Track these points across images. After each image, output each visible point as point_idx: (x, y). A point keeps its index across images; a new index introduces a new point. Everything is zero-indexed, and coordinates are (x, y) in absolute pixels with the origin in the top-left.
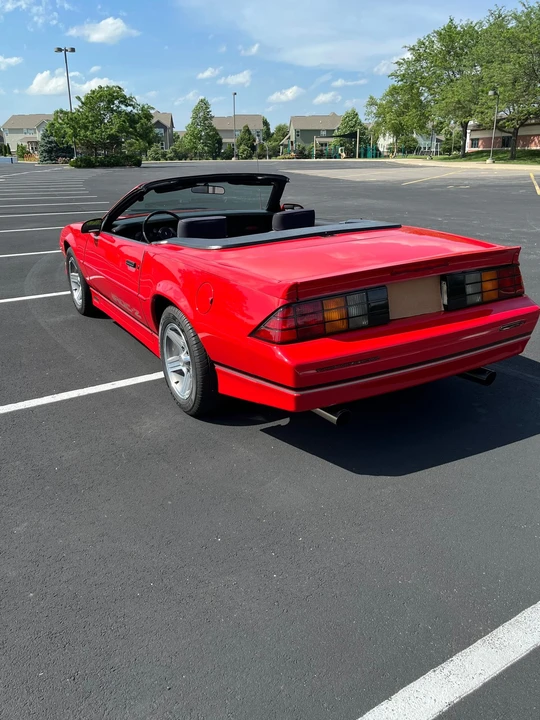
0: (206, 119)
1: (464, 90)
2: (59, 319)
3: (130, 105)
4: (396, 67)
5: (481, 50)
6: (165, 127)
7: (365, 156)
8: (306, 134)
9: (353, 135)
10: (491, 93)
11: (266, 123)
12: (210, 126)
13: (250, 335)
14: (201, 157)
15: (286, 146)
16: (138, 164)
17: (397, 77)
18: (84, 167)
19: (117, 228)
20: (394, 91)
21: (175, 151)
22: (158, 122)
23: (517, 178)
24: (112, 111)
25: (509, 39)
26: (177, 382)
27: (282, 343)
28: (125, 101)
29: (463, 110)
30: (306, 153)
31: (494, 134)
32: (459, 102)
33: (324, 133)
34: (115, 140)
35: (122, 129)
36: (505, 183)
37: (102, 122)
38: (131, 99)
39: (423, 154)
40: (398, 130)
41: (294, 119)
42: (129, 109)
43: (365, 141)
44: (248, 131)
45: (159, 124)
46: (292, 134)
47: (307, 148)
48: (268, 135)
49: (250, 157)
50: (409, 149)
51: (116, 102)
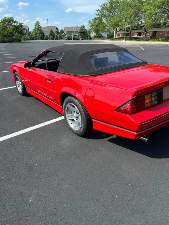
0: (39, 27)
1: (117, 19)
2: (14, 97)
3: (16, 23)
4: (96, 11)
5: (121, 7)
6: (26, 30)
7: (87, 39)
8: (70, 32)
9: (84, 32)
10: (124, 20)
11: (57, 29)
12: (41, 30)
13: (115, 110)
14: (38, 39)
15: (64, 36)
16: (20, 41)
17: (97, 14)
18: (3, 43)
19: (37, 65)
20: (95, 19)
21: (30, 37)
22: (24, 28)
23: (134, 45)
24: (10, 25)
25: (129, 4)
26: (71, 123)
27: (130, 113)
28: (14, 22)
29: (116, 25)
30: (70, 38)
31: (125, 32)
32: (115, 23)
33: (75, 32)
34: (11, 34)
35: (13, 30)
36: (132, 47)
37: (7, 28)
38: (16, 21)
39: (103, 38)
40: (97, 31)
41: (66, 28)
42: (16, 24)
43: (87, 34)
44: (52, 31)
45: (24, 29)
46: (65, 32)
47: (70, 36)
48: (58, 33)
49: (53, 39)
50: (100, 37)
51: (11, 22)
